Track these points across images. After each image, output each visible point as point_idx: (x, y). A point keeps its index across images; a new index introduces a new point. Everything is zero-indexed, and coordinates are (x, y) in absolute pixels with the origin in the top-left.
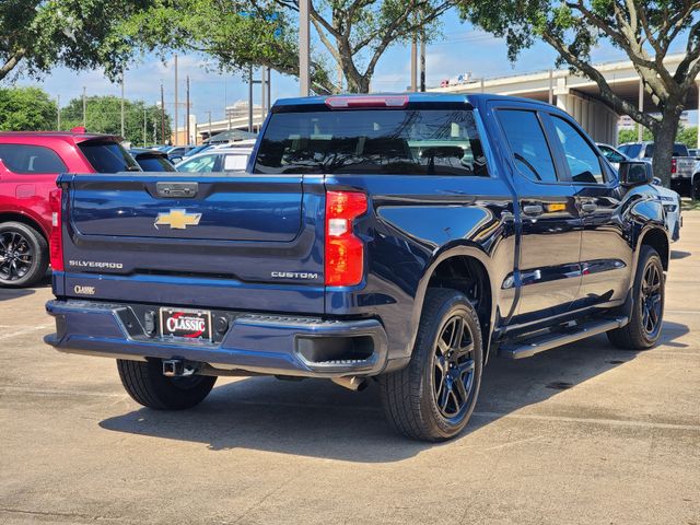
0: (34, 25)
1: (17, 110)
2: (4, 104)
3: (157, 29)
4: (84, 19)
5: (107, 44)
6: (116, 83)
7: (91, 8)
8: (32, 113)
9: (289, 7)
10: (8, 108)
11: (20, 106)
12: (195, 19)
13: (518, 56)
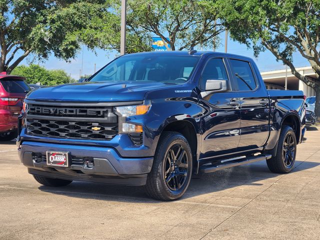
0: (31, 36)
1: (52, 80)
2: (47, 77)
3: (85, 38)
4: (53, 33)
5: (64, 45)
6: (68, 62)
7: (57, 28)
8: (59, 81)
9: (149, 30)
10: (49, 79)
11: (54, 78)
12: (102, 34)
13: (258, 55)
